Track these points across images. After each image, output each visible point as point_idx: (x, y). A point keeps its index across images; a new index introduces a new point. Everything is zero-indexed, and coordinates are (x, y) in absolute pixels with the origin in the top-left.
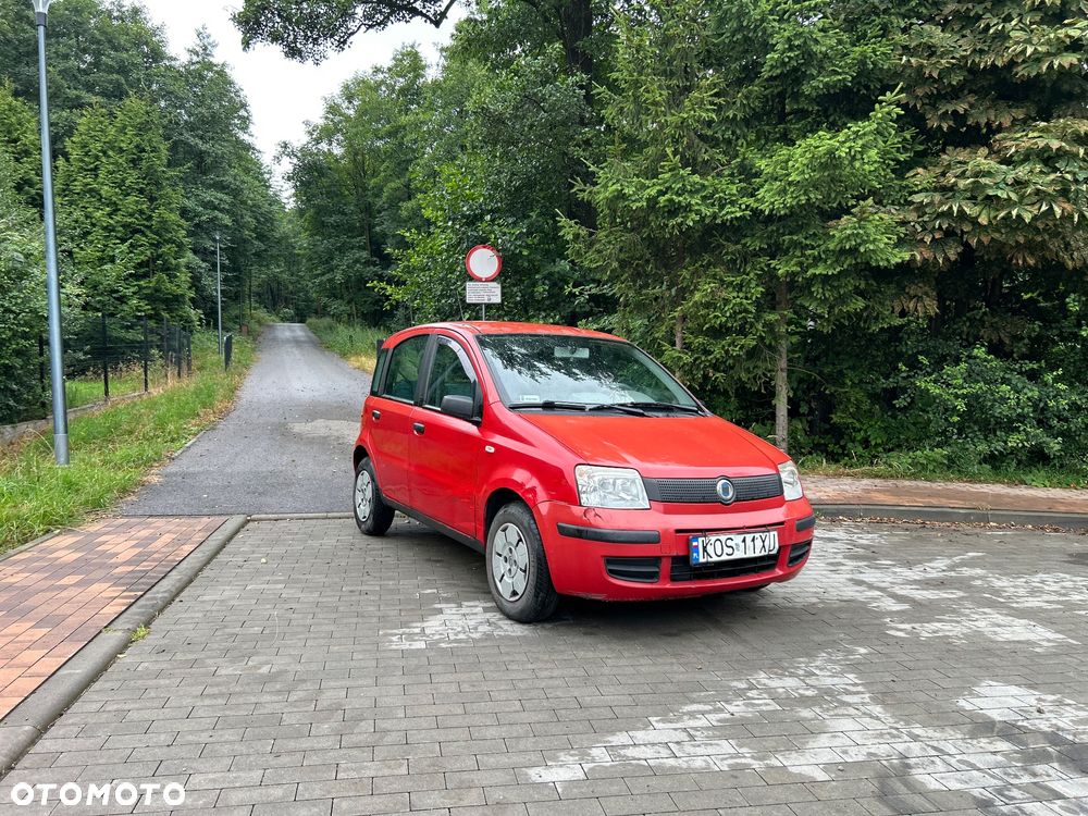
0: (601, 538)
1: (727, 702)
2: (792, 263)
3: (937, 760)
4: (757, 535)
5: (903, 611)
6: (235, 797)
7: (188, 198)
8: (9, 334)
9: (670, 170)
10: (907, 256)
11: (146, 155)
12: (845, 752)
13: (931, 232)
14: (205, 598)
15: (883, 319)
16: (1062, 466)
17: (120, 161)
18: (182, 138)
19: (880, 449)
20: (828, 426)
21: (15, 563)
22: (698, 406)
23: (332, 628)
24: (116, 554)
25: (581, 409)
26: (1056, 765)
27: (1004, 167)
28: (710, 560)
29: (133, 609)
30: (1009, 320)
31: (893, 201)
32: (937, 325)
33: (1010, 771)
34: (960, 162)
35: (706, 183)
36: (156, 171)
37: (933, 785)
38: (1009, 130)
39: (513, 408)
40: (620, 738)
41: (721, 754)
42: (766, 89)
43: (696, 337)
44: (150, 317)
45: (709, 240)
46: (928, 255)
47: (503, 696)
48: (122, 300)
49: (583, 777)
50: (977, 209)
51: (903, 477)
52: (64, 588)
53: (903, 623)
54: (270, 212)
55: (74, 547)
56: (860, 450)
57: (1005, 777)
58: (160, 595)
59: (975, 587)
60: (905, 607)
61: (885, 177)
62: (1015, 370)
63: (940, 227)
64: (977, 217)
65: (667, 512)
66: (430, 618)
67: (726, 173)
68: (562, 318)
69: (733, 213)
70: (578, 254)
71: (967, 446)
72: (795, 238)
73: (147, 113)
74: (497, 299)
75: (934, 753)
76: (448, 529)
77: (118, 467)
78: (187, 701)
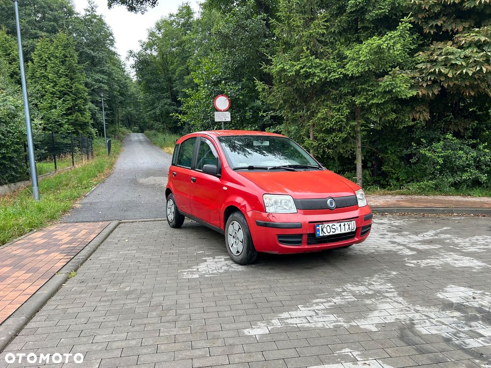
0: (275, 227)
1: (333, 297)
2: (362, 98)
3: (427, 321)
4: (346, 223)
5: (413, 255)
6: (115, 345)
7: (88, 78)
8: (11, 143)
9: (305, 57)
10: (415, 93)
11: (68, 59)
12: (385, 318)
13: (426, 81)
14: (101, 258)
15: (404, 123)
16: (487, 187)
17: (56, 62)
18: (84, 50)
19: (404, 182)
20: (380, 172)
21: (17, 245)
22: (319, 166)
23: (157, 270)
24: (61, 240)
25: (266, 169)
26: (480, 322)
27: (459, 50)
28: (325, 235)
29: (69, 264)
30: (463, 121)
31: (408, 68)
32: (429, 124)
33: (459, 325)
34: (439, 49)
35: (322, 63)
36: (73, 66)
37: (424, 332)
38: (461, 32)
39: (235, 169)
40: (285, 315)
41: (330, 321)
42: (349, 18)
43: (319, 134)
44: (74, 133)
45: (324, 89)
46: (425, 92)
47: (233, 298)
48: (61, 125)
49: (268, 332)
50: (447, 70)
51: (415, 194)
52: (38, 255)
53: (413, 260)
54: (126, 83)
55: (42, 237)
56: (395, 182)
57: (457, 328)
58: (81, 257)
59: (445, 243)
60: (414, 253)
61: (404, 56)
62: (466, 144)
63: (430, 78)
64: (447, 74)
65: (305, 214)
66: (201, 264)
67: (331, 57)
68: (259, 127)
69: (335, 76)
70: (264, 97)
71: (444, 179)
72: (363, 86)
73: (68, 39)
74: (229, 119)
75: (426, 318)
76: (208, 224)
77: (62, 201)
78: (93, 304)
